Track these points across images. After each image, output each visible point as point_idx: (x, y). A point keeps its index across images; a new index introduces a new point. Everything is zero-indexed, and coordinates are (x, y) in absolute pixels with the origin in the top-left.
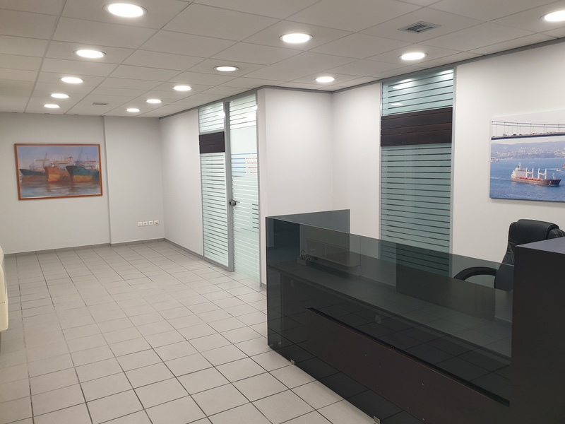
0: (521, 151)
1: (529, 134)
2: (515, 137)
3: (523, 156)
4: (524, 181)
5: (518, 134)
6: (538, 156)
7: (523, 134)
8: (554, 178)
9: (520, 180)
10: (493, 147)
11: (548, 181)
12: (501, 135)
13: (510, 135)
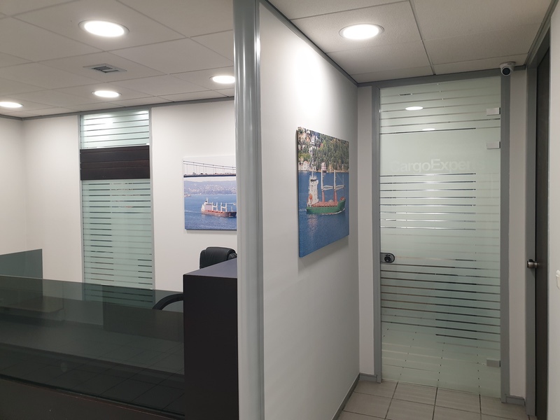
0: (208, 188)
1: (212, 173)
2: (202, 175)
3: (209, 192)
4: (211, 213)
5: (204, 174)
6: (220, 192)
7: (208, 173)
8: (232, 211)
9: (208, 213)
10: (186, 184)
11: (228, 213)
12: (192, 174)
13: (199, 174)
